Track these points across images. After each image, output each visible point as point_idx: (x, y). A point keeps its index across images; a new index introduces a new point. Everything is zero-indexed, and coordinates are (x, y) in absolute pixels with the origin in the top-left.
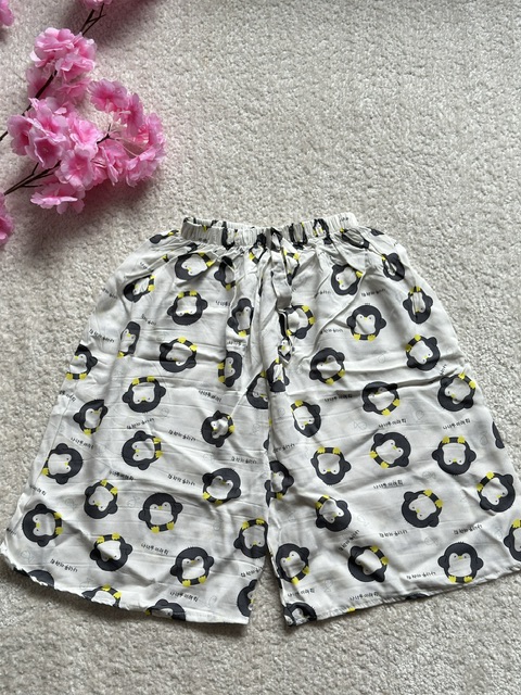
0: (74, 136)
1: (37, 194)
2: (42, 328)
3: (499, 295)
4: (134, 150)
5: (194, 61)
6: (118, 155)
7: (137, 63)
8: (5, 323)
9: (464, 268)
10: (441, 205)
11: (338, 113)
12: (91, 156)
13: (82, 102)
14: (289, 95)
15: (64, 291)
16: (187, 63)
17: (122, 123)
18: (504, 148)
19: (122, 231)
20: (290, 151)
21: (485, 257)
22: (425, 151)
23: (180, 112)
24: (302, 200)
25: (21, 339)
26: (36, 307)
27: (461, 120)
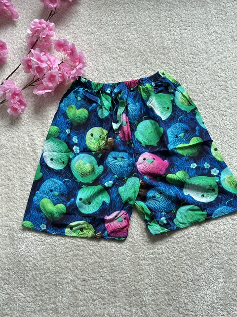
0: (49, 63)
1: (36, 90)
3: (228, 119)
5: (95, 29)
6: (68, 69)
7: (71, 31)
8: (27, 144)
9: (213, 109)
10: (202, 83)
11: (157, 48)
13: (50, 49)
14: (136, 41)
16: (92, 30)
17: (67, 56)
18: (226, 58)
20: (138, 65)
21: (221, 104)
22: (194, 61)
23: (91, 51)
26: (39, 136)
27: (208, 47)
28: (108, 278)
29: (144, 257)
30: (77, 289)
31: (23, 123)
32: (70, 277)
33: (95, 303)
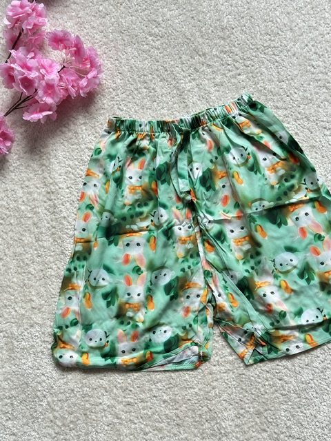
0: (42, 71)
1: (26, 113)
2: (45, 199)
4: (82, 73)
5: (111, 7)
6: (73, 78)
7: (73, 14)
8: (21, 200)
9: (308, 120)
10: (288, 80)
11: (211, 29)
12: (56, 83)
13: (42, 46)
14: (177, 21)
15: (54, 173)
16: (106, 10)
17: (71, 57)
18: (323, 35)
19: (84, 128)
20: (183, 59)
21: (321, 110)
22: (272, 45)
23: (108, 43)
24: (196, 90)
25: (33, 208)
26: (38, 186)
27: (292, 21)
28: (165, 397)
29: (218, 361)
30: (118, 418)
31: (11, 169)
32: (106, 401)
33: (148, 437)
